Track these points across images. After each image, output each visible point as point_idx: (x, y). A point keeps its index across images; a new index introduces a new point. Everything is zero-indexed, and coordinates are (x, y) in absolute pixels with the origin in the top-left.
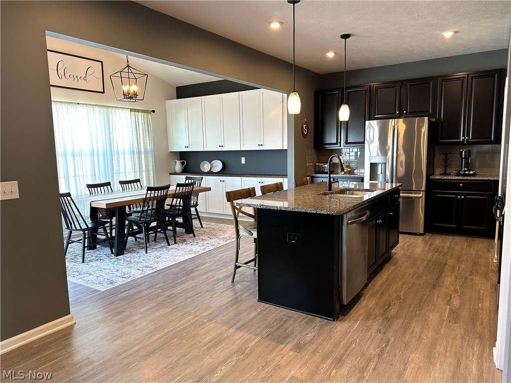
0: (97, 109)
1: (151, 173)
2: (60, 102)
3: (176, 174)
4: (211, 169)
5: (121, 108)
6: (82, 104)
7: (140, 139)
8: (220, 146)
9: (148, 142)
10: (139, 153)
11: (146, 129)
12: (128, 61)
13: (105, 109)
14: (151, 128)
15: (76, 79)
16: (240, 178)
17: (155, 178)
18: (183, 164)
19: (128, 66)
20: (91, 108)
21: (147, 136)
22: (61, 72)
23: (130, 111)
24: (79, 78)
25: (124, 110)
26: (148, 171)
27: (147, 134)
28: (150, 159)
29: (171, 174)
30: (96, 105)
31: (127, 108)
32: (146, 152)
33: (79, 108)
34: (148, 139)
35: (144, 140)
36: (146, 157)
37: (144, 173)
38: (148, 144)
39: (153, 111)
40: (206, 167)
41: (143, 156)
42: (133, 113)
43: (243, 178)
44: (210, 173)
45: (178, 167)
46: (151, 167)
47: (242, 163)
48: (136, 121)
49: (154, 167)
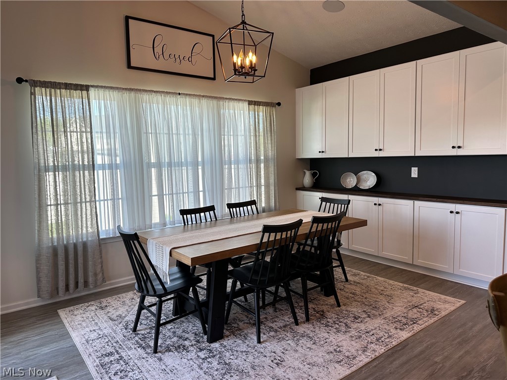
0: (204, 102)
1: (272, 188)
2: (155, 92)
3: (304, 189)
4: (357, 184)
5: (236, 100)
6: (184, 94)
7: (259, 142)
8: (376, 150)
9: (270, 145)
10: (258, 161)
11: (268, 129)
12: (243, 15)
13: (215, 102)
14: (275, 127)
15: (178, 60)
16: (411, 202)
17: (277, 192)
18: (314, 175)
19: (243, 22)
20: (195, 101)
21: (269, 139)
22: (158, 50)
23: (249, 104)
24: (181, 58)
25: (240, 102)
26: (267, 186)
27: (269, 135)
28: (272, 169)
29: (298, 189)
30: (203, 96)
31: (245, 100)
32: (267, 160)
33: (180, 100)
34: (270, 142)
35: (264, 143)
36: (266, 168)
37: (263, 188)
38: (270, 148)
39: (279, 104)
40: (350, 181)
41: (262, 165)
42: (252, 107)
43: (417, 203)
44: (356, 191)
45: (307, 180)
46: (272, 181)
47: (413, 176)
48: (255, 117)
49: (276, 180)
